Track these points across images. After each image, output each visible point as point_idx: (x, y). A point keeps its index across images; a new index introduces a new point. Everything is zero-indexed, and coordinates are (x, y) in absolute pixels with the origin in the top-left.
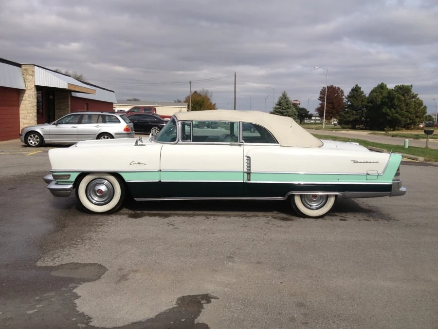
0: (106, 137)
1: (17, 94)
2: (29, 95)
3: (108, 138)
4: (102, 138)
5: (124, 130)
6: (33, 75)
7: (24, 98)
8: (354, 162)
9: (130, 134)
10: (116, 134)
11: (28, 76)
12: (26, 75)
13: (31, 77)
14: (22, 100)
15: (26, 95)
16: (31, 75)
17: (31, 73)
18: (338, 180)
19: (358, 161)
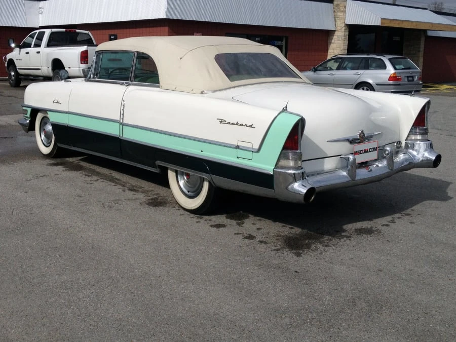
0: (365, 88)
1: (326, 35)
2: (338, 37)
3: (367, 90)
4: (361, 89)
5: (389, 80)
6: (344, 12)
7: (333, 41)
8: (221, 122)
9: (399, 85)
10: (377, 84)
11: (339, 14)
12: (338, 12)
13: (342, 14)
14: (331, 43)
15: (335, 37)
16: (342, 11)
17: (342, 10)
18: (202, 151)
19: (225, 121)
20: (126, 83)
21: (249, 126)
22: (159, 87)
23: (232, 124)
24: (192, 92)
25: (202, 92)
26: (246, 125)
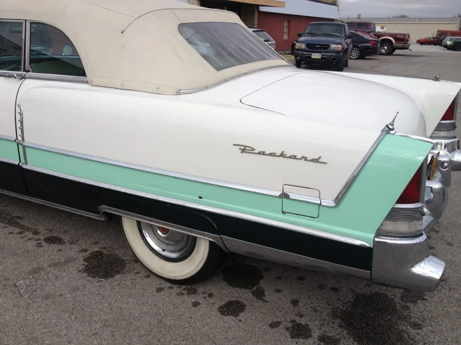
8: (243, 151)
18: (200, 198)
19: (254, 150)
20: (18, 75)
21: (313, 160)
22: (87, 82)
23: (270, 155)
24: (157, 92)
25: (179, 93)
26: (306, 159)
